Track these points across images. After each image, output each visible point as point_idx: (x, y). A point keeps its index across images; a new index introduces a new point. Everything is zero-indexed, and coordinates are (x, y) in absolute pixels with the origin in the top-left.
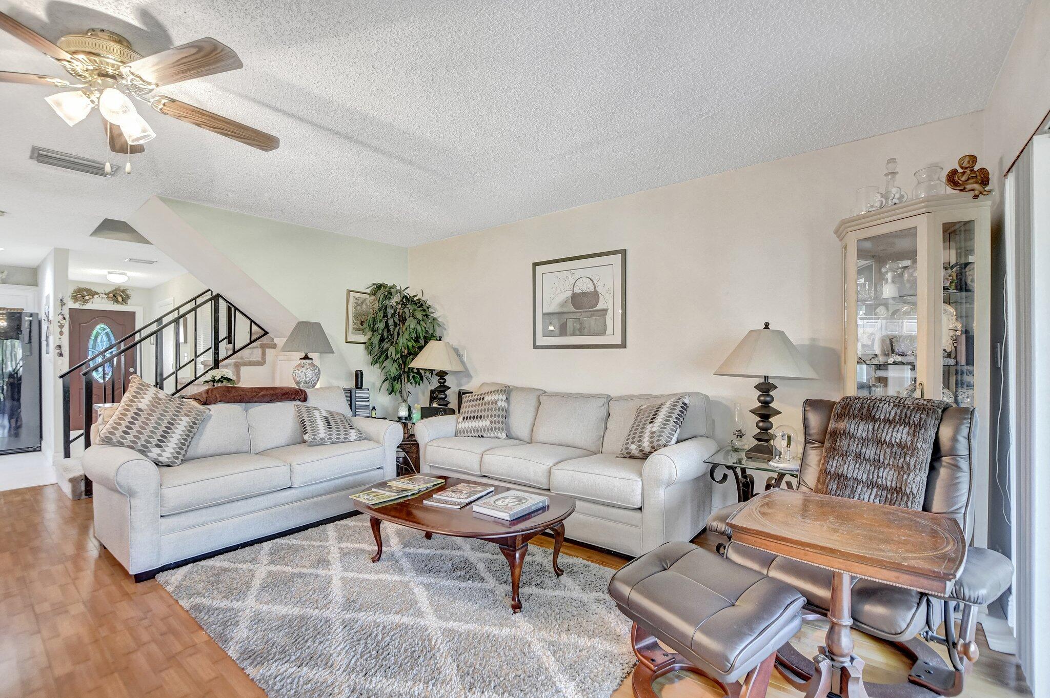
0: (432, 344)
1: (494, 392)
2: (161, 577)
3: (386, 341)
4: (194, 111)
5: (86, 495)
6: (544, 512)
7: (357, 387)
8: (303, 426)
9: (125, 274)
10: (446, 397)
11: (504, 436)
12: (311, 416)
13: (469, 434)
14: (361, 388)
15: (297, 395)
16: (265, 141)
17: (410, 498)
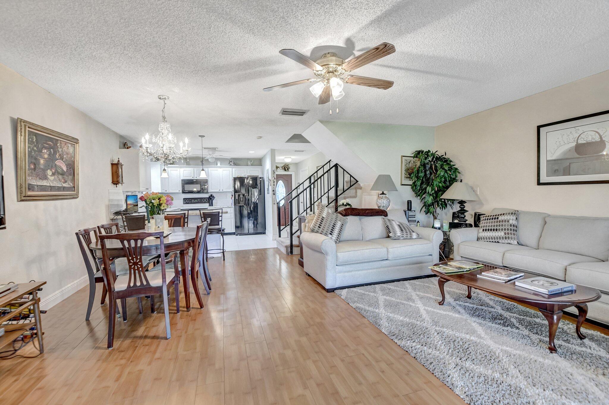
0: (455, 184)
1: (506, 214)
2: (337, 292)
3: (424, 183)
4: (360, 78)
5: (291, 253)
6: (572, 293)
7: (408, 210)
8: (388, 229)
9: (291, 158)
10: (465, 217)
11: (516, 243)
12: (391, 224)
13: (488, 240)
14: (410, 210)
15: (381, 213)
16: (387, 85)
17: (465, 272)
